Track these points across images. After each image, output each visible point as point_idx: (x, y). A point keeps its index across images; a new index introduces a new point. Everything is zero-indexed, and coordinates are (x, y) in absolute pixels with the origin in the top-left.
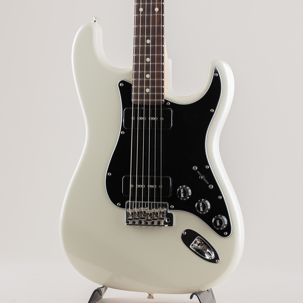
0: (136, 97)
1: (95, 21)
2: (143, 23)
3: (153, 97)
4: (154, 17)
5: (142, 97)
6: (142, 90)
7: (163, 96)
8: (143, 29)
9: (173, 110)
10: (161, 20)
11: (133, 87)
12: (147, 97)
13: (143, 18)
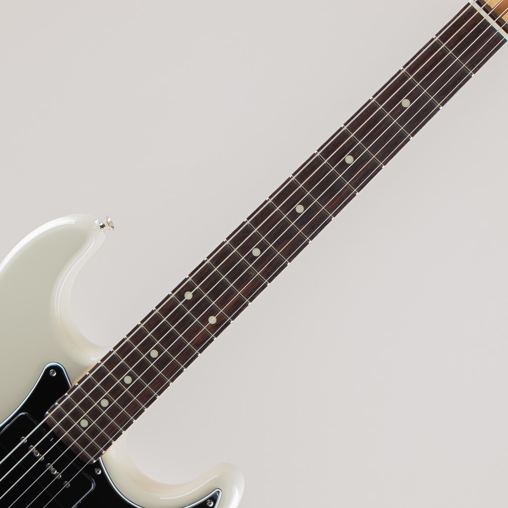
0: (58, 415)
1: (102, 227)
2: (173, 320)
3: (84, 442)
4: (197, 328)
5: (67, 424)
6: (76, 415)
7: (101, 454)
8: (164, 328)
9: (96, 487)
10: (203, 343)
11: (68, 396)
12: (76, 433)
13: (180, 312)
